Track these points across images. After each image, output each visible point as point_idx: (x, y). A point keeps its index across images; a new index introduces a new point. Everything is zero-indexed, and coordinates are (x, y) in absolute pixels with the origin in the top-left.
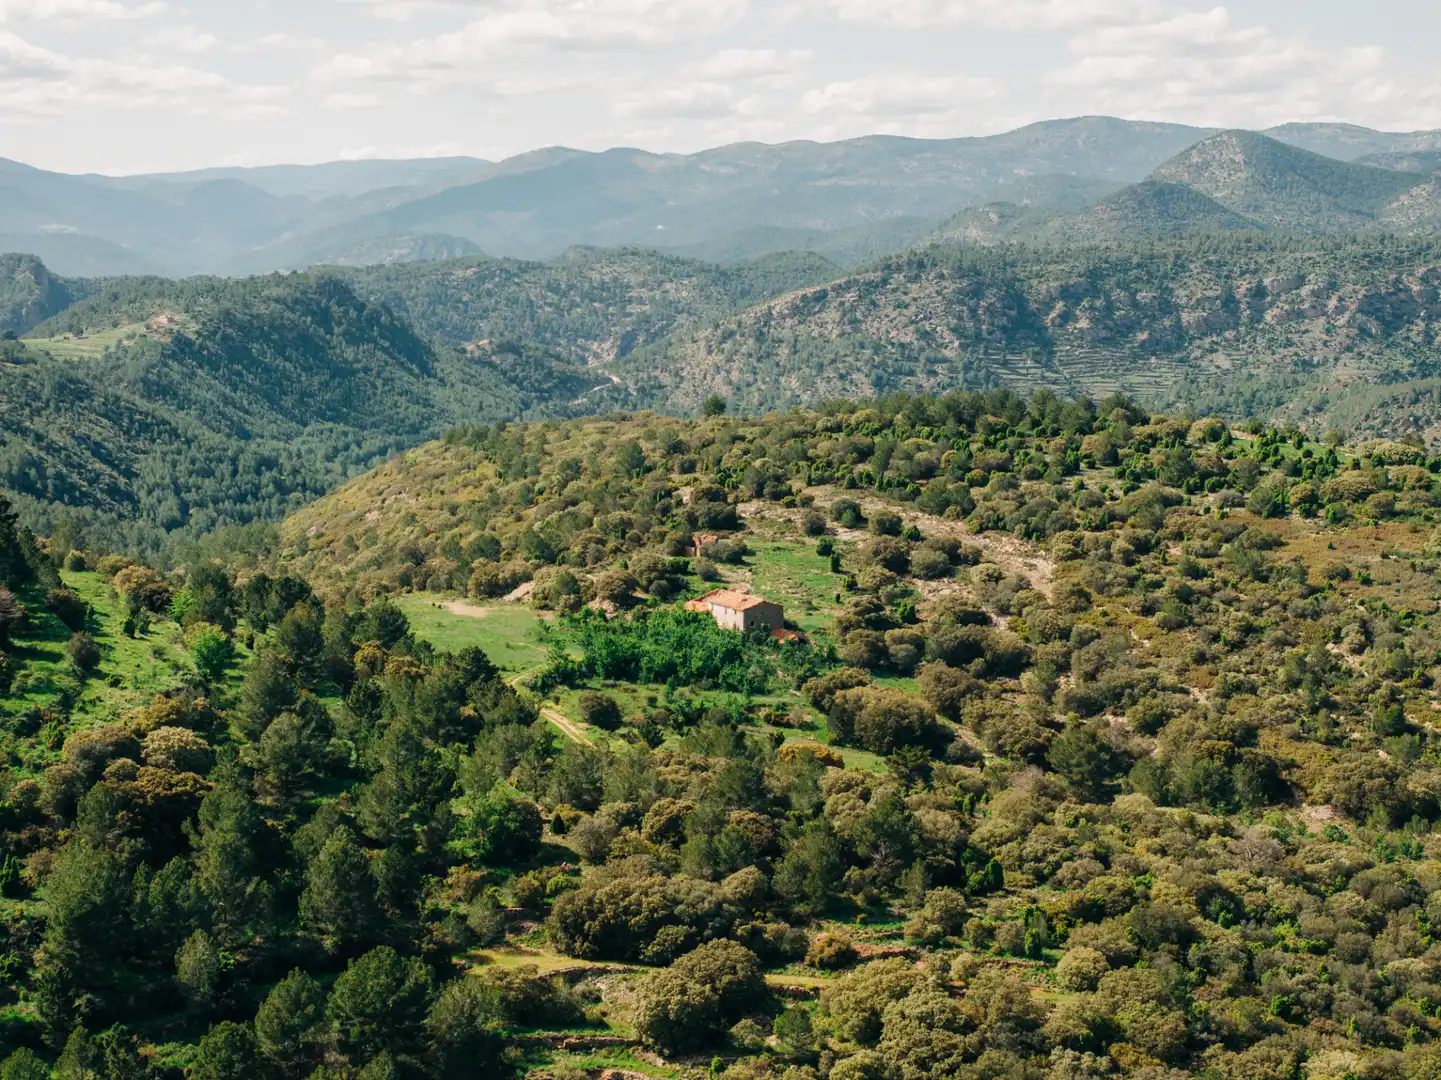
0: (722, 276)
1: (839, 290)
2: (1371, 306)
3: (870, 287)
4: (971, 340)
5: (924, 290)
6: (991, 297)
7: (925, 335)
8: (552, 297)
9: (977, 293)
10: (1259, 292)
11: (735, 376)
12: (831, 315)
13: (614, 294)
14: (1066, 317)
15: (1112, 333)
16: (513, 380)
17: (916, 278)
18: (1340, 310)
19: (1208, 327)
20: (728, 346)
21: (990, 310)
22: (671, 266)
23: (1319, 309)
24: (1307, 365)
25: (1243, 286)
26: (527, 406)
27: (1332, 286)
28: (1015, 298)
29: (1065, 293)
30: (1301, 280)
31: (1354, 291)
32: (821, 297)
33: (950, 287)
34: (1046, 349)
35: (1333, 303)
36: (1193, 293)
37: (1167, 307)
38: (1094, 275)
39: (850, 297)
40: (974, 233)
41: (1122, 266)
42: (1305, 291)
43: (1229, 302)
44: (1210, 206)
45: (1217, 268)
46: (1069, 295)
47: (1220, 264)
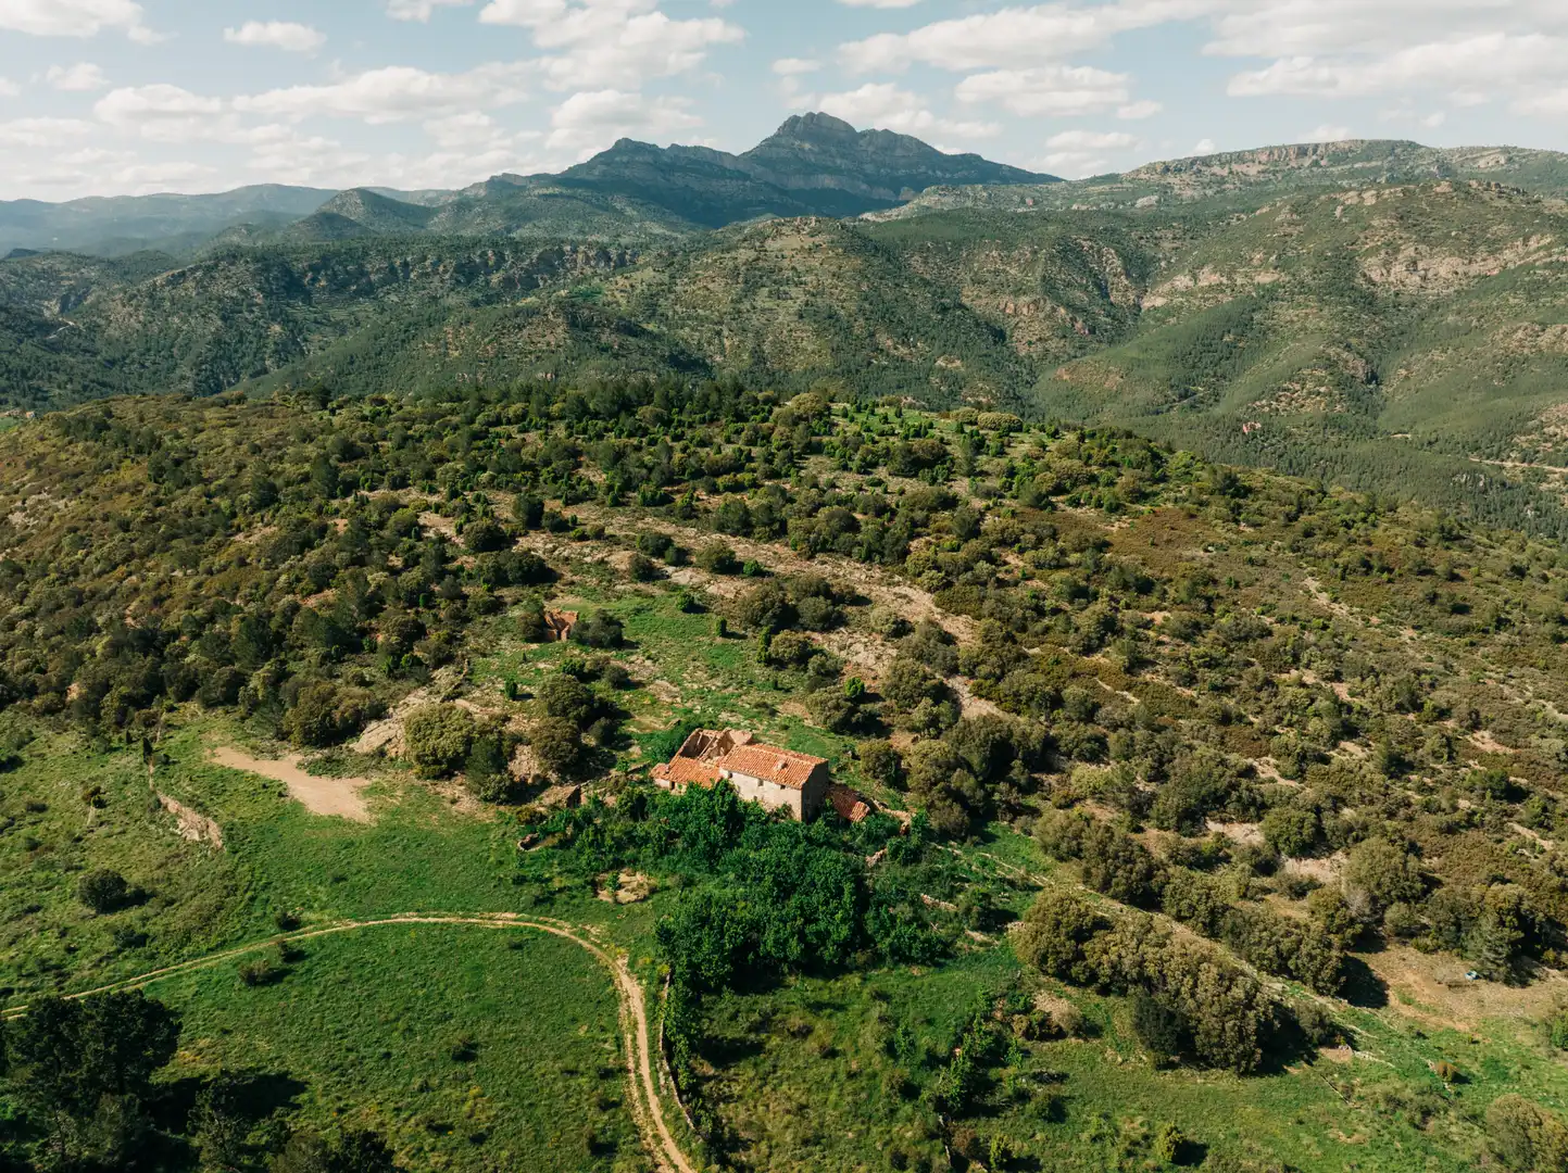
0: (112, 264)
1: (193, 271)
2: (459, 269)
3: (209, 269)
4: (268, 294)
5: (239, 269)
6: (275, 272)
7: (243, 292)
8: (14, 278)
9: (267, 269)
10: (405, 264)
11: (141, 318)
12: (190, 284)
13: (51, 275)
14: (314, 280)
15: (338, 287)
16: (8, 327)
17: (233, 264)
18: (445, 272)
19: (384, 282)
20: (134, 302)
21: (276, 278)
22: (82, 260)
23: (436, 272)
24: (434, 299)
25: (398, 262)
26: (21, 342)
27: (440, 260)
28: (288, 272)
29: (312, 268)
30: (425, 258)
31: (451, 263)
32: (183, 274)
33: (252, 267)
34: (308, 298)
35: (441, 269)
36: (374, 266)
37: (363, 273)
38: (324, 258)
39: (199, 274)
40: (235, 239)
41: (337, 254)
42: (427, 263)
43: (392, 270)
44: (352, 224)
45: (383, 253)
46: (314, 269)
47: (385, 251)
